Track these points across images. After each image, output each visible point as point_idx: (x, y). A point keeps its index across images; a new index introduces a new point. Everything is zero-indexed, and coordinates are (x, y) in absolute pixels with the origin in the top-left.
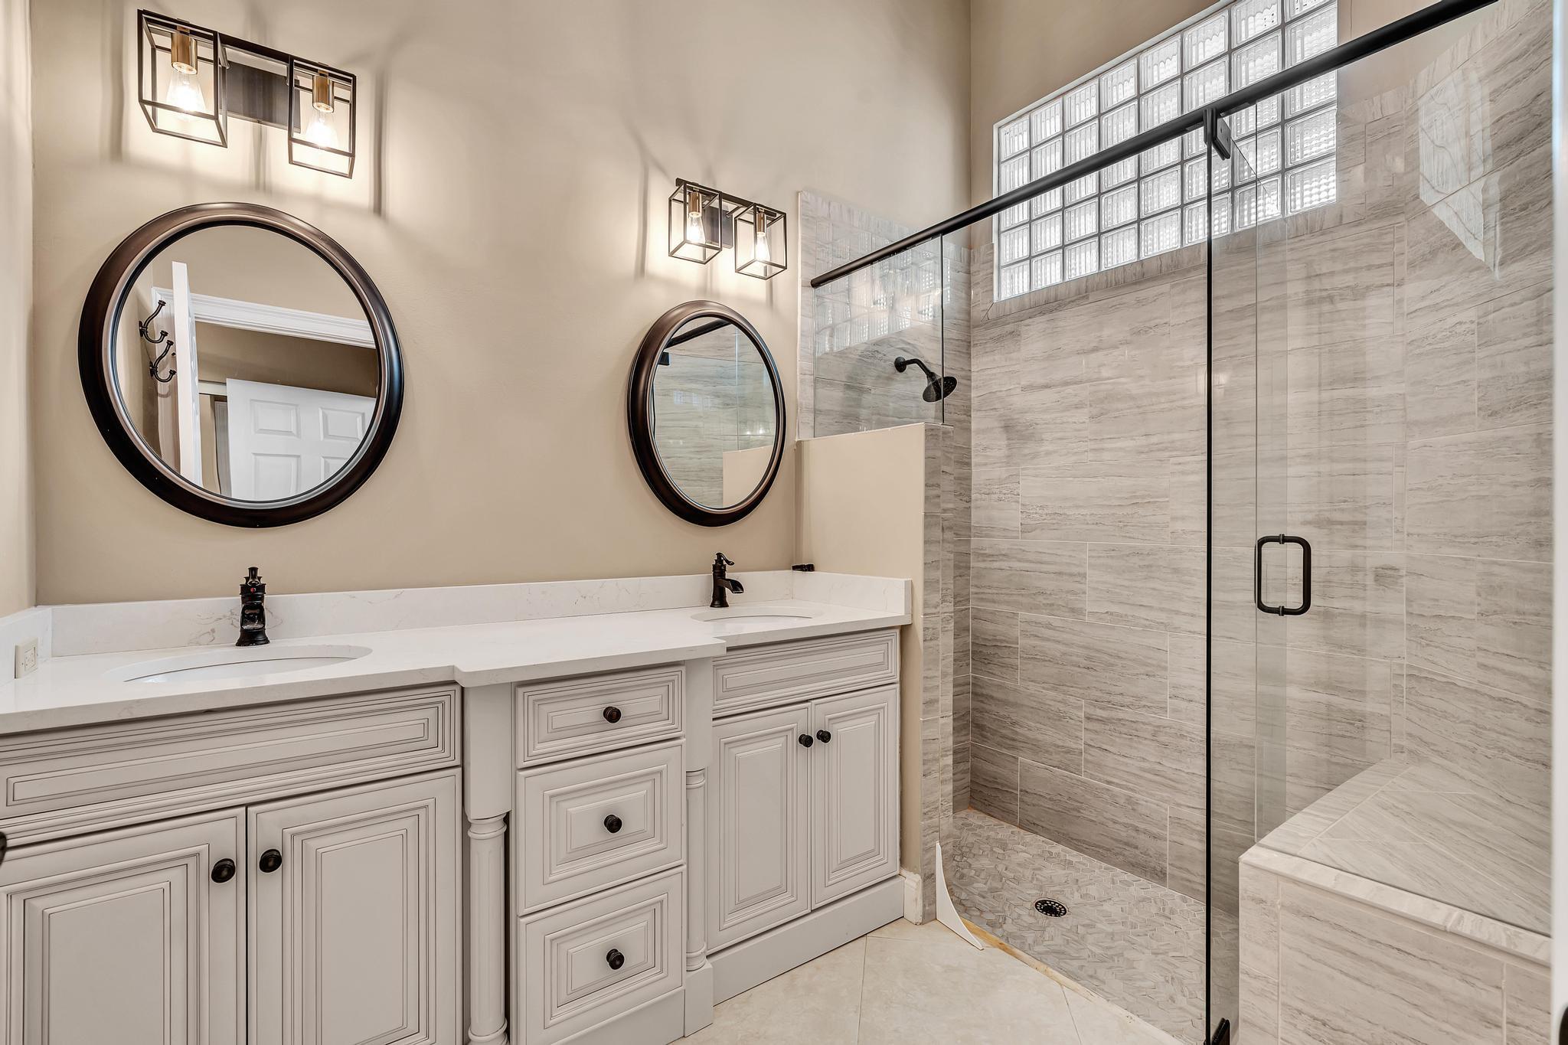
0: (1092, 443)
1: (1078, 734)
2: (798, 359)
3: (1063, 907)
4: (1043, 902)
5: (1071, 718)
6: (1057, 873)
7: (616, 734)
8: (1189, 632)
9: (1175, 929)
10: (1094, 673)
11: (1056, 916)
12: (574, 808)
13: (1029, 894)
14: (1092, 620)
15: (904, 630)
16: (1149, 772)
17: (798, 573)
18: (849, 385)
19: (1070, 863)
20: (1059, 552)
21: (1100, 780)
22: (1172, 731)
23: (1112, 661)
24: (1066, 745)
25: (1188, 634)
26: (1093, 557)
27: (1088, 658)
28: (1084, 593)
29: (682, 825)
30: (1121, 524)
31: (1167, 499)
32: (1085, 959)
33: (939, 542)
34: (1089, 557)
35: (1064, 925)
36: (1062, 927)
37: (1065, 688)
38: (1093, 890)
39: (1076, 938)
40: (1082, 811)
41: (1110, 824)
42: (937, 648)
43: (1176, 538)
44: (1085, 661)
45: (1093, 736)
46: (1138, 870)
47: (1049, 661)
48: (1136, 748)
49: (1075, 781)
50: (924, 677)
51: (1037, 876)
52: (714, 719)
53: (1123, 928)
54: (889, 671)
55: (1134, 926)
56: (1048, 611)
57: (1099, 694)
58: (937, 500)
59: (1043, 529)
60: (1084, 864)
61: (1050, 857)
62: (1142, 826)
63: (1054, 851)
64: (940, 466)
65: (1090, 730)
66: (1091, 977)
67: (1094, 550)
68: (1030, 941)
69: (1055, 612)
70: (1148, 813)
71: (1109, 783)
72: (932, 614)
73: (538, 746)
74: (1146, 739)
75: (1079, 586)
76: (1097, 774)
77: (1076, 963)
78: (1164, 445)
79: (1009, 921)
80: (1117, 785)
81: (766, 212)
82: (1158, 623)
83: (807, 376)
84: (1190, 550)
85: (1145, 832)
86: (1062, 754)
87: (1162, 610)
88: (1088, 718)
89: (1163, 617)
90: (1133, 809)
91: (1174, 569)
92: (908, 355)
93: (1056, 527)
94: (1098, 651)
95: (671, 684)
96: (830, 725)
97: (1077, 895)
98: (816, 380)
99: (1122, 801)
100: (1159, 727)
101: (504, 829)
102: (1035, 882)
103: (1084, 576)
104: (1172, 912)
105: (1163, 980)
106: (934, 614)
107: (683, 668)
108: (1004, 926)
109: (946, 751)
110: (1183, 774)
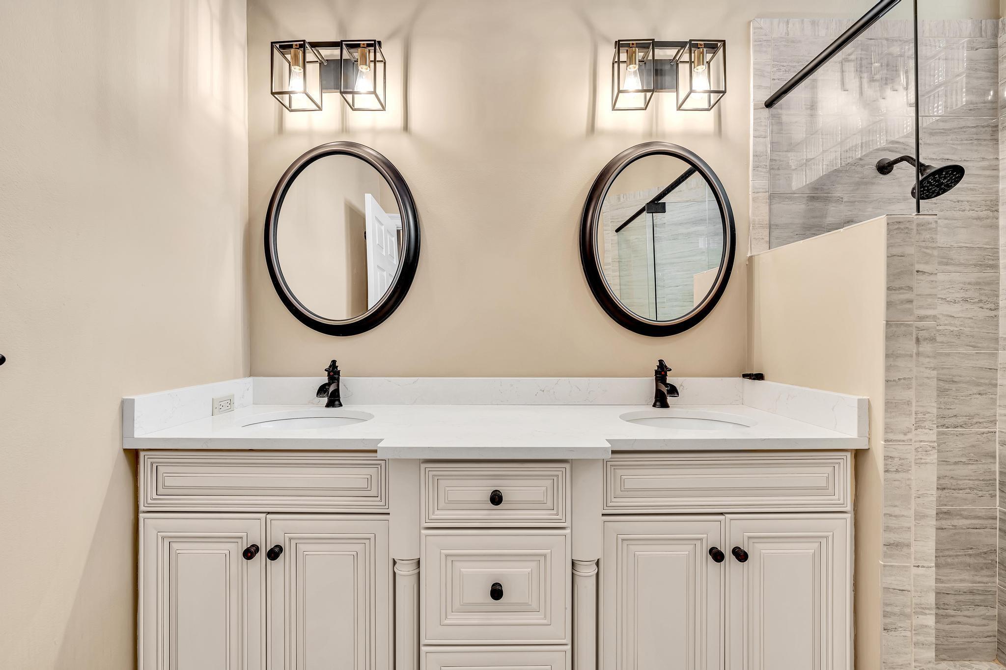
2: (751, 179)
7: (498, 515)
12: (467, 569)
15: (859, 455)
17: (748, 381)
18: (813, 197)
29: (566, 608)
33: (911, 356)
42: (908, 482)
50: (885, 514)
52: (603, 515)
54: (836, 497)
58: (908, 306)
64: (912, 265)
72: (899, 441)
73: (437, 512)
81: (706, 46)
83: (760, 194)
92: (894, 154)
95: (555, 479)
96: (751, 544)
98: (772, 197)
101: (417, 571)
106: (903, 441)
107: (567, 466)
109: (923, 608)
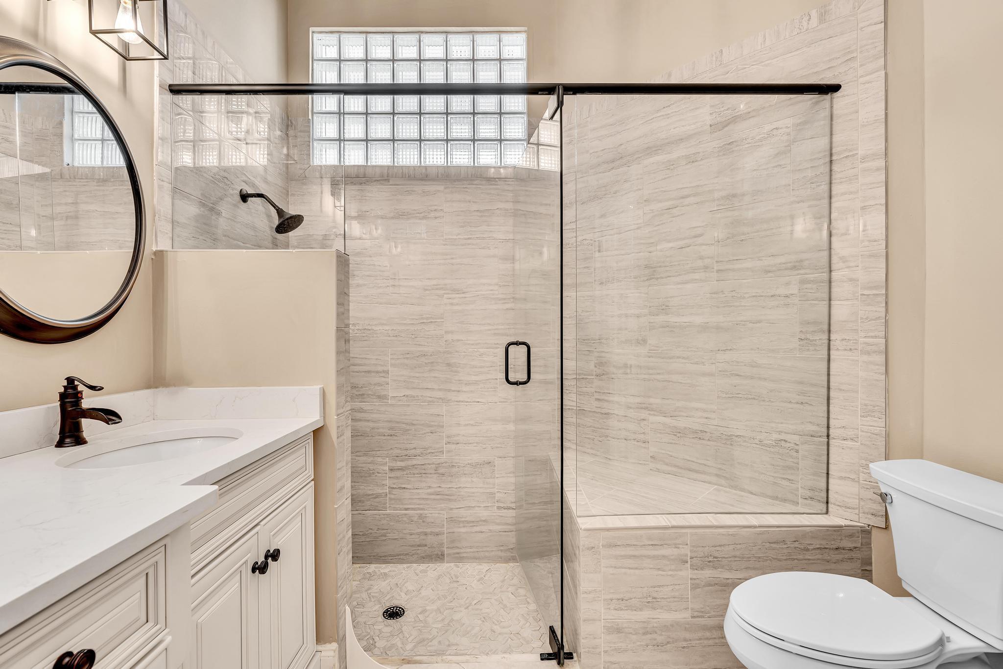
0: (393, 280)
1: (384, 482)
2: (155, 162)
3: (400, 608)
4: (386, 612)
5: (378, 473)
6: (383, 585)
8: (457, 401)
9: (465, 586)
10: (395, 438)
11: (400, 617)
13: (375, 611)
14: (393, 402)
16: (433, 495)
18: (203, 203)
19: (385, 574)
20: (368, 356)
21: (401, 510)
22: (447, 464)
23: (408, 427)
24: (375, 492)
25: (456, 403)
26: (393, 359)
27: (391, 429)
28: (388, 384)
30: (413, 336)
31: (443, 320)
32: (437, 636)
33: (343, 352)
34: (391, 359)
35: (410, 620)
36: (410, 622)
37: (374, 453)
38: (410, 586)
39: (422, 625)
40: (388, 535)
41: (408, 537)
42: (344, 442)
43: (448, 345)
44: (389, 431)
45: (395, 481)
46: (427, 559)
47: (361, 435)
48: (424, 481)
49: (382, 516)
50: (338, 470)
51: (372, 594)
53: (441, 602)
54: (308, 472)
55: (445, 597)
56: (360, 400)
57: (398, 451)
58: (342, 317)
59: (354, 341)
60: (394, 571)
61: (370, 577)
62: (429, 530)
63: (370, 571)
64: (343, 288)
65: (393, 478)
66: (449, 645)
67: (395, 354)
68: (399, 645)
69: (365, 400)
70: (433, 520)
71: (406, 509)
72: (341, 414)
74: (431, 474)
75: (383, 379)
76: (398, 506)
77: (435, 642)
78: (441, 286)
79: (377, 639)
80: (413, 509)
82: (437, 398)
84: (457, 352)
85: (431, 533)
86: (372, 500)
87: (440, 390)
88: (391, 470)
89: (440, 394)
90: (423, 522)
91: (447, 363)
93: (366, 338)
94: (398, 422)
96: (275, 542)
97: (403, 594)
99: (415, 519)
100: (439, 464)
102: (373, 600)
103: (387, 372)
104: (457, 577)
105: (481, 622)
107: (168, 540)
108: (377, 644)
109: (348, 527)
110: (454, 489)
